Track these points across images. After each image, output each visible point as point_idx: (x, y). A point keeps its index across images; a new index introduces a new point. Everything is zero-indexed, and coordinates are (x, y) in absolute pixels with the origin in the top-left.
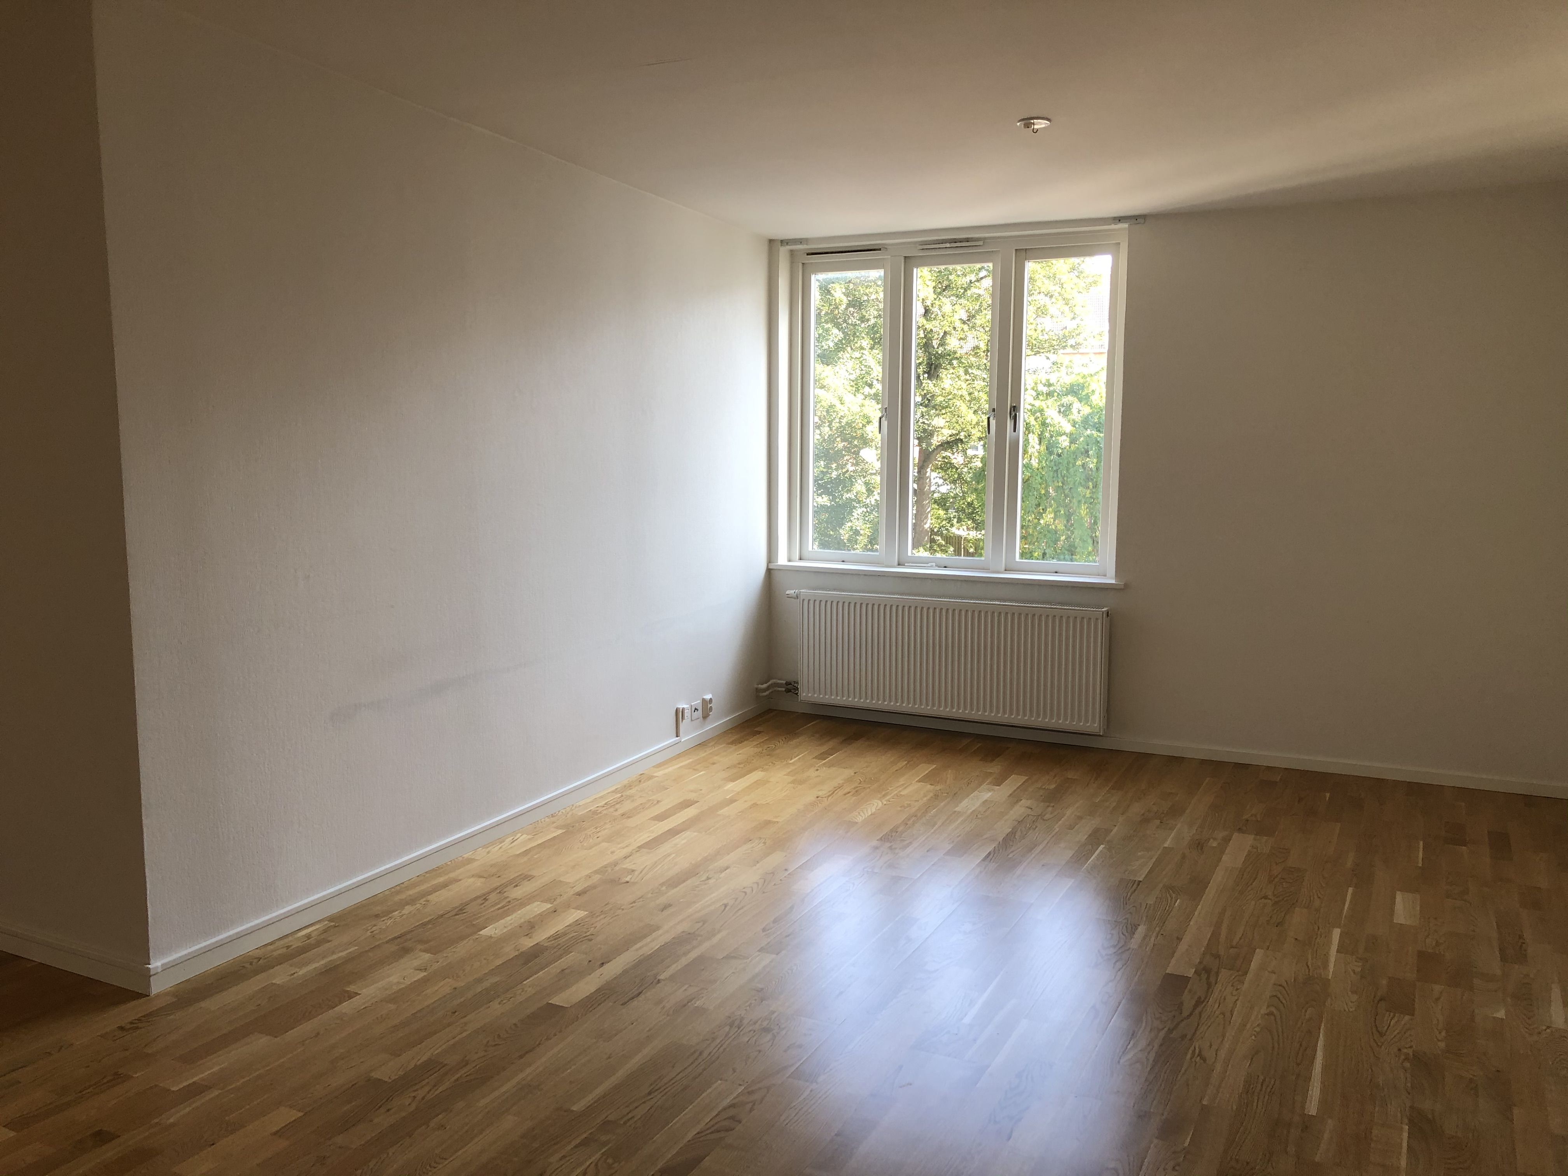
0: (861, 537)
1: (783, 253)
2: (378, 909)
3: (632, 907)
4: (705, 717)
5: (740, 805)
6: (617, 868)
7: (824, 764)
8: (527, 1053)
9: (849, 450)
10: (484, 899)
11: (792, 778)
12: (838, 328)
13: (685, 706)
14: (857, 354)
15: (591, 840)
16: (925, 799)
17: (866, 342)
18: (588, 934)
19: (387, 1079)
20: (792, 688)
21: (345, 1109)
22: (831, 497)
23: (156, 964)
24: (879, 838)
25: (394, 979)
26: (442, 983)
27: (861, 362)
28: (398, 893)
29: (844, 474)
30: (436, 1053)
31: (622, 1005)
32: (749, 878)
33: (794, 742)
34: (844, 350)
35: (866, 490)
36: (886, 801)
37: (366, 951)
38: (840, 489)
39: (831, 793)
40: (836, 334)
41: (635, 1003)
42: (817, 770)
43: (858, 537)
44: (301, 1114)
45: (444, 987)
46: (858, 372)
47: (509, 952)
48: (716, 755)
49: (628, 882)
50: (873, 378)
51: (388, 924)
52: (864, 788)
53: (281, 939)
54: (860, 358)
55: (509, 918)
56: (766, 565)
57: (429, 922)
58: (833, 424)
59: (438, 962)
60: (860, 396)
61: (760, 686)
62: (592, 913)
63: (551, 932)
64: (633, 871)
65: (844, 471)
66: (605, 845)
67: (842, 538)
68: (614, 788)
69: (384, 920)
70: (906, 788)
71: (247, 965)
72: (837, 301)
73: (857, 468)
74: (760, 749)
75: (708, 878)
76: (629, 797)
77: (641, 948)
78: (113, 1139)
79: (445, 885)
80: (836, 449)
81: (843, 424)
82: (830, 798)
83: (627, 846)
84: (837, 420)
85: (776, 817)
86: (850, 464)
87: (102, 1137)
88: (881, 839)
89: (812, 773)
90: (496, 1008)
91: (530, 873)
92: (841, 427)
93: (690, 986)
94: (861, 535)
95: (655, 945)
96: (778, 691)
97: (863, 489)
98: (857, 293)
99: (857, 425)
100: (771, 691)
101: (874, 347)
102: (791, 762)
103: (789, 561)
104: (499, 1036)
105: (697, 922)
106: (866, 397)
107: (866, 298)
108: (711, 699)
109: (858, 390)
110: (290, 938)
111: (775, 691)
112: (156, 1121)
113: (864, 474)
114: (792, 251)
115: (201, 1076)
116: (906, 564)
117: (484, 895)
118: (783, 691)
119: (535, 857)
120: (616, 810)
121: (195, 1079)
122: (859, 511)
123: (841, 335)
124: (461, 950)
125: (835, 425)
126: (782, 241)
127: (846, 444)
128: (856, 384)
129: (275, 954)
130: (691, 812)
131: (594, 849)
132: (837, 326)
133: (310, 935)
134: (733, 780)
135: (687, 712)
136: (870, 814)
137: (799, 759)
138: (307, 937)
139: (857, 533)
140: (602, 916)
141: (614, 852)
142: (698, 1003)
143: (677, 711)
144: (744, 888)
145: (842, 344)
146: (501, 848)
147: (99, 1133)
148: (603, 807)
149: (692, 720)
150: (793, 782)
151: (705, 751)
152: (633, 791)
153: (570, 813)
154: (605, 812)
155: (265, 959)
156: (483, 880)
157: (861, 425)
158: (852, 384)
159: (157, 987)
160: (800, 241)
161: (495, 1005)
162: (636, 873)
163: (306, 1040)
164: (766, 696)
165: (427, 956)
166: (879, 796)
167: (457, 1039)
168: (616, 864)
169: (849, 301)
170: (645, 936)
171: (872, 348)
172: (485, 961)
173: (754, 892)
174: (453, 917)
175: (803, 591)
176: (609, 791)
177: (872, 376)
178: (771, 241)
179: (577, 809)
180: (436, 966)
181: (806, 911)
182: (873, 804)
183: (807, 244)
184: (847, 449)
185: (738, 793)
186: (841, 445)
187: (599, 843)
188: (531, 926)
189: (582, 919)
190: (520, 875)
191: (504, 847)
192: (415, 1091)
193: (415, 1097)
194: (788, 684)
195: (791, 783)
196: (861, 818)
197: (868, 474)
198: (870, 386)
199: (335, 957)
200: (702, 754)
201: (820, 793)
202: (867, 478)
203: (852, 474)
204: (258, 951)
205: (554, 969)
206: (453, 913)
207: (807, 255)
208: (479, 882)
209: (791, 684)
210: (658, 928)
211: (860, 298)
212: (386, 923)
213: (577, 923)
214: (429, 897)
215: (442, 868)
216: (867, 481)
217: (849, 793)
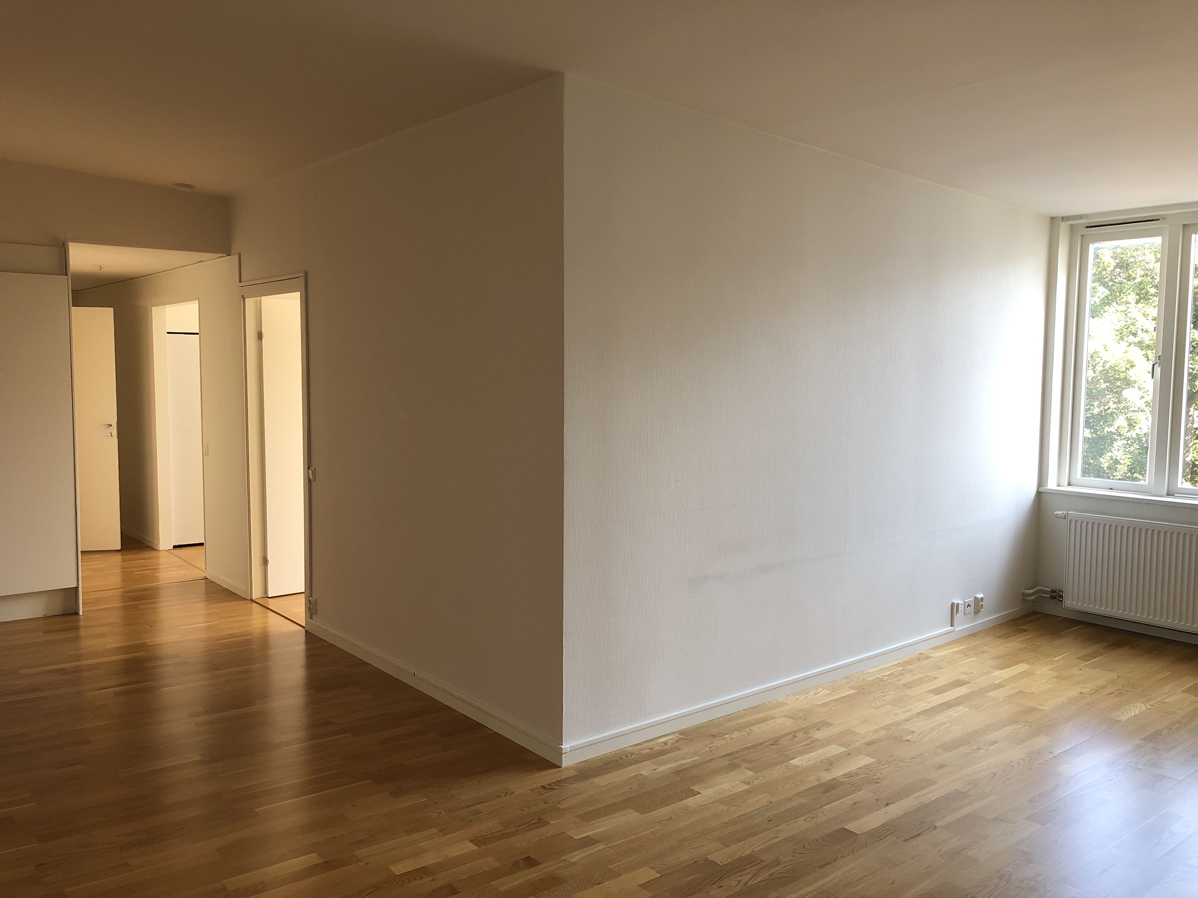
0: (1121, 466)
1: (1064, 227)
2: (715, 731)
3: (912, 762)
4: (977, 612)
5: (1007, 690)
6: (899, 728)
7: (1087, 665)
8: (826, 864)
9: (1112, 390)
10: (794, 736)
11: (1056, 674)
12: (1104, 286)
13: (960, 602)
14: (1123, 308)
15: (878, 702)
16: (1190, 708)
17: (1132, 297)
18: (875, 777)
19: (719, 862)
20: (1057, 596)
21: (690, 878)
22: (1092, 431)
23: (566, 746)
24: (1143, 737)
25: (725, 786)
26: (761, 797)
27: (1126, 315)
28: (730, 720)
29: (1106, 410)
30: (756, 850)
31: (903, 841)
32: (1016, 754)
33: (1058, 642)
34: (1109, 304)
35: (1128, 425)
36: (1150, 705)
37: (706, 762)
38: (1101, 423)
39: (1093, 691)
40: (1103, 291)
41: (914, 842)
42: (1081, 669)
43: (1117, 466)
44: (659, 875)
45: (763, 799)
46: (1123, 324)
47: (812, 781)
48: (986, 646)
49: (908, 741)
50: (1137, 328)
51: (722, 744)
52: (1128, 691)
53: (646, 741)
54: (1125, 311)
55: (812, 754)
56: (1036, 488)
57: (752, 747)
58: (1097, 368)
59: (758, 779)
60: (1124, 344)
61: (1027, 591)
62: (878, 761)
63: (846, 770)
64: (913, 732)
65: (1106, 407)
66: (889, 707)
67: (1102, 466)
68: (897, 662)
69: (719, 740)
70: (1170, 696)
71: (624, 757)
72: (1105, 264)
73: (1119, 405)
74: (1025, 645)
75: (978, 749)
76: (910, 671)
77: (919, 797)
78: (538, 865)
79: (763, 720)
80: (1099, 389)
81: (1106, 368)
82: (1093, 695)
83: (908, 711)
84: (1101, 364)
85: (1040, 705)
86: (1111, 403)
87: (530, 862)
88: (1144, 739)
89: (1075, 671)
90: (801, 825)
91: (829, 721)
92: (1104, 371)
93: (963, 837)
94: (1121, 464)
95: (933, 797)
96: (1043, 596)
97: (1125, 424)
98: (1124, 256)
99: (1120, 368)
100: (1035, 596)
101: (1140, 301)
102: (1055, 659)
103: (1058, 486)
104: (804, 846)
105: (968, 784)
106: (1130, 345)
107: (1132, 260)
108: (982, 598)
109: (1122, 338)
110: (653, 743)
111: (1041, 596)
112: (563, 858)
113: (1126, 411)
114: (1071, 225)
115: (594, 832)
116: (1175, 495)
117: (795, 732)
118: (1048, 597)
119: (833, 708)
120: (899, 680)
121: (589, 833)
122: (1119, 443)
123: (1107, 292)
124: (776, 772)
125: (1099, 368)
126: (1063, 218)
127: (1108, 384)
128: (1121, 334)
129: (643, 752)
130: (962, 691)
131: (880, 709)
132: (1105, 285)
133: (666, 742)
134: (1001, 668)
135: (961, 607)
136: (1133, 714)
137: (1063, 657)
138: (665, 743)
139: (1117, 462)
140: (887, 765)
141: (897, 714)
142: (970, 853)
143: (953, 604)
144: (1011, 762)
145: (1108, 299)
146: (806, 697)
147: (528, 859)
148: (889, 676)
149: (965, 614)
150: (1057, 677)
151: (976, 641)
152: (913, 667)
153: (861, 678)
154: (890, 680)
155: (636, 755)
156: (792, 720)
157: (1124, 369)
158: (1118, 333)
159: (567, 762)
160: (1080, 217)
161: (801, 820)
162: (916, 734)
163: (663, 821)
164: (1032, 600)
165: (750, 773)
166: (1143, 700)
167: (771, 843)
168: (898, 724)
169: (1117, 263)
170: (923, 788)
171: (1137, 302)
172: (794, 785)
173: (1020, 767)
174: (769, 746)
175: (1070, 512)
176: (893, 664)
177: (1136, 327)
178: (1052, 218)
179: (867, 675)
180: (756, 782)
181: (1070, 792)
182: (1137, 707)
183: (1087, 219)
184: (1109, 389)
185: (1005, 680)
186: (1104, 386)
187: (885, 705)
188: (830, 763)
189: (871, 764)
190: (821, 721)
191: (809, 697)
192: (740, 876)
193: (739, 881)
194: (1053, 591)
195: (1054, 677)
196: (1124, 717)
197: (1130, 411)
198: (1135, 335)
199: (683, 762)
200: (973, 643)
201: (1083, 690)
202: (1127, 415)
203: (1114, 411)
204: (631, 748)
205: (848, 801)
206: (771, 742)
207: (1086, 227)
208: (790, 722)
209: (1056, 592)
210: (934, 783)
211: (1128, 260)
212: (720, 743)
213: (867, 767)
214: (753, 728)
215: (762, 706)
216: (1129, 418)
217: (1112, 693)
